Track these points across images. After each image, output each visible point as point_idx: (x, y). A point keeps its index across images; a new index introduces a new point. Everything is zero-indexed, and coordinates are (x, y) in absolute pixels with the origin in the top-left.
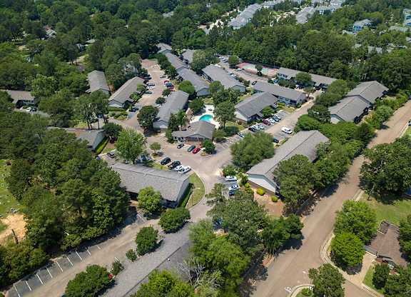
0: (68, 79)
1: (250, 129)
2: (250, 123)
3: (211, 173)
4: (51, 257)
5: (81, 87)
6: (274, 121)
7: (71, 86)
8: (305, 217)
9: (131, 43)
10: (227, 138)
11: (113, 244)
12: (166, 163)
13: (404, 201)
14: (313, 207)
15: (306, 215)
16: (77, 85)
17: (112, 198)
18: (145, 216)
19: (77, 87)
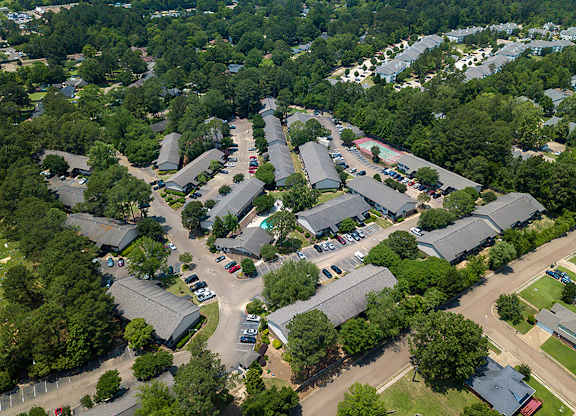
0: (137, 144)
1: (316, 247)
2: (319, 238)
3: (236, 305)
4: (19, 382)
5: (148, 155)
6: (352, 239)
7: (138, 153)
8: (318, 389)
9: (226, 98)
10: (280, 256)
11: (85, 380)
12: (190, 282)
13: (463, 392)
14: (334, 377)
15: (320, 386)
16: (143, 153)
17: (91, 328)
18: (134, 350)
19: (144, 156)
